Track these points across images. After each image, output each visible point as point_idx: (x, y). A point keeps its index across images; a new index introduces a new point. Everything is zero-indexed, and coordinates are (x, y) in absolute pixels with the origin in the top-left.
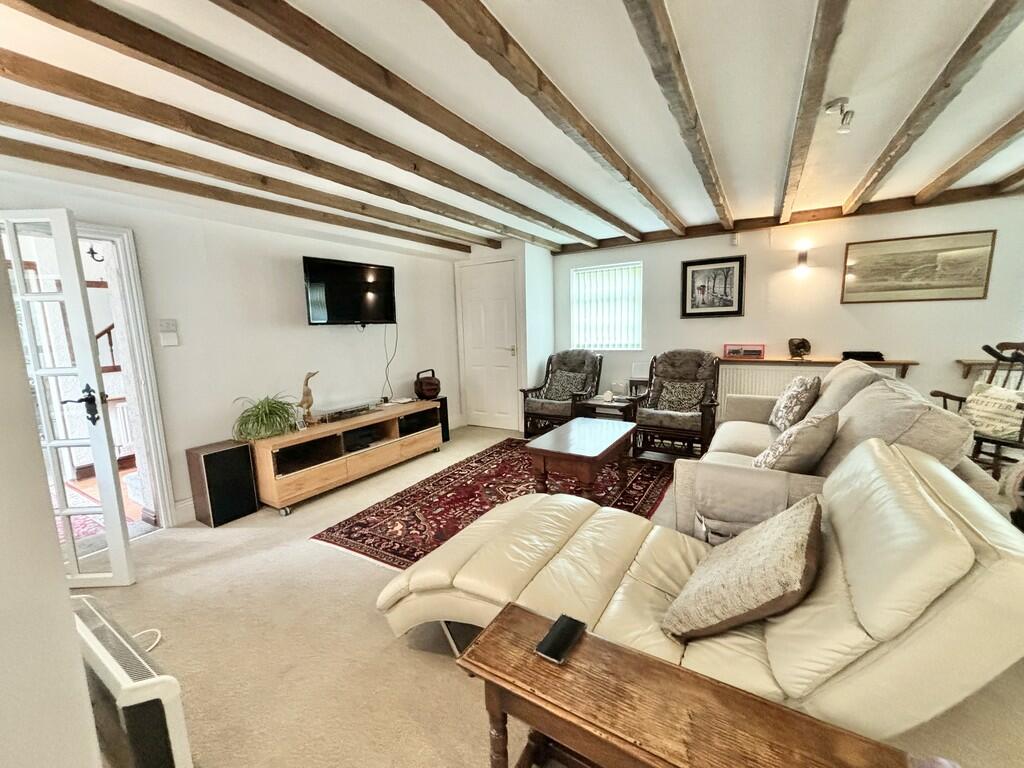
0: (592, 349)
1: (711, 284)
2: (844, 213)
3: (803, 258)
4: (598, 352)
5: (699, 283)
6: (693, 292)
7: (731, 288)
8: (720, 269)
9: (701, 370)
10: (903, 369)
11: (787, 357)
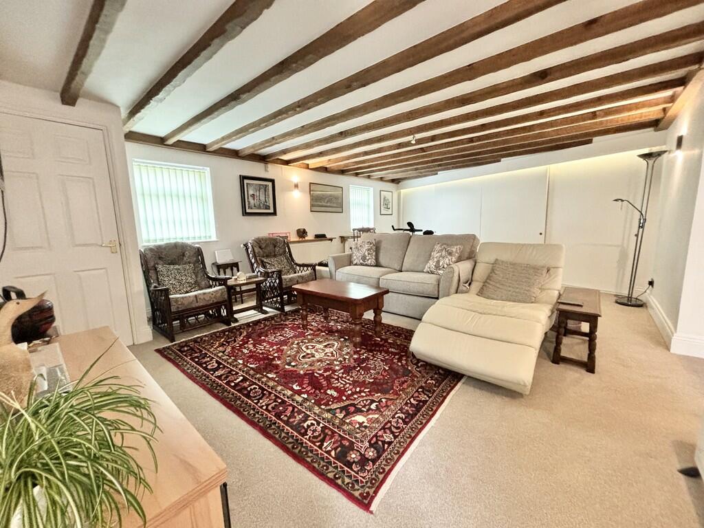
0: (189, 242)
1: (258, 194)
2: (310, 167)
3: (296, 186)
4: (198, 243)
5: (251, 192)
6: (248, 198)
7: (268, 198)
8: (262, 185)
9: (277, 249)
10: (331, 240)
11: (297, 239)
